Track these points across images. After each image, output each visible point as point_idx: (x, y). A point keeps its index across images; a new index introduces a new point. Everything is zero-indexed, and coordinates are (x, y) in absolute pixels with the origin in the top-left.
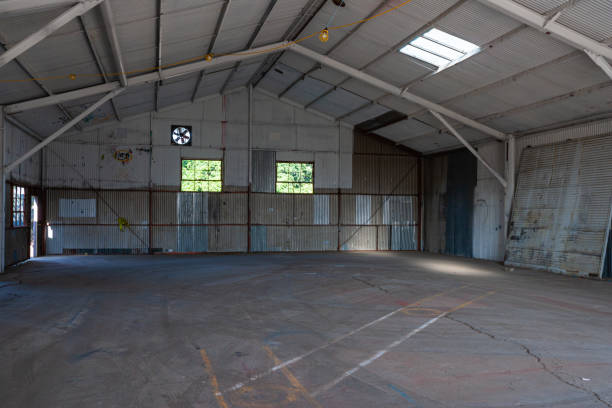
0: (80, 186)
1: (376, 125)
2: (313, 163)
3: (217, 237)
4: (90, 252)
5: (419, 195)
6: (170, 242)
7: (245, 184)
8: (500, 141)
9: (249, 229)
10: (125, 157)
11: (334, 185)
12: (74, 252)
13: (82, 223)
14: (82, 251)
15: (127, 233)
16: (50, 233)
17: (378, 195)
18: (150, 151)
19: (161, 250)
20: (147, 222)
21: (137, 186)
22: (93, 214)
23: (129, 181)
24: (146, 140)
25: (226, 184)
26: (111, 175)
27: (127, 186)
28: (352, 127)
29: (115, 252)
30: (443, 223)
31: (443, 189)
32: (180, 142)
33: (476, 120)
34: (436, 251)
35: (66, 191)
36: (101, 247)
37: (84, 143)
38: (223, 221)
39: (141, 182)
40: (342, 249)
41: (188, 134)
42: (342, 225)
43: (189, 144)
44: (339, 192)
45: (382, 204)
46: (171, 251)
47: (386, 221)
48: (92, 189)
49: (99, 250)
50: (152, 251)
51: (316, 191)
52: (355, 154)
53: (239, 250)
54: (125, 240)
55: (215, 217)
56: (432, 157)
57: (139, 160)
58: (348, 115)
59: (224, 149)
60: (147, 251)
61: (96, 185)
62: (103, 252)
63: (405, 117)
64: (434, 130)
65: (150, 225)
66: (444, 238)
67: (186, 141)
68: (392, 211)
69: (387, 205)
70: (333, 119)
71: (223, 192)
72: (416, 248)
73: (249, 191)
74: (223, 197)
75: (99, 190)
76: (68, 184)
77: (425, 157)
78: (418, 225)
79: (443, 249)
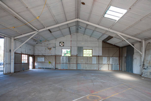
0: (41, 55)
1: (107, 40)
2: (92, 50)
3: (70, 66)
4: (43, 68)
5: (119, 57)
6: (59, 67)
7: (76, 54)
8: (140, 42)
9: (77, 65)
10: (50, 49)
11: (97, 54)
12: (40, 68)
13: (42, 63)
14: (42, 68)
15: (50, 65)
16: (36, 64)
17: (109, 57)
18: (55, 47)
19: (57, 68)
20: (54, 63)
21: (52, 55)
22: (44, 61)
23: (51, 54)
24: (54, 45)
25: (72, 54)
26: (47, 53)
27: (50, 55)
28: (102, 41)
29: (48, 68)
30: (125, 64)
31: (125, 56)
32: (61, 45)
33: (132, 36)
34: (124, 71)
35: (39, 56)
36: (45, 67)
37: (42, 46)
38: (71, 63)
39: (53, 54)
40: (99, 69)
41: (63, 44)
42: (99, 64)
43: (63, 46)
44: (99, 56)
45: (110, 59)
46: (60, 69)
47: (111, 63)
48: (44, 56)
49: (45, 68)
50: (56, 69)
51: (93, 56)
52: (102, 47)
53: (75, 69)
54: (50, 66)
55: (69, 62)
56: (122, 48)
57: (53, 49)
58: (99, 38)
59: (71, 47)
60: (55, 69)
61: (44, 55)
62: (46, 68)
63: (113, 37)
64: (121, 40)
65: (55, 63)
66: (126, 68)
67: (63, 45)
68: (112, 61)
69: (111, 59)
70: (97, 39)
71: (71, 56)
72: (119, 70)
73: (77, 56)
74: (71, 57)
75: (45, 56)
76: (39, 55)
77: (121, 48)
78: (119, 64)
79: (126, 70)
